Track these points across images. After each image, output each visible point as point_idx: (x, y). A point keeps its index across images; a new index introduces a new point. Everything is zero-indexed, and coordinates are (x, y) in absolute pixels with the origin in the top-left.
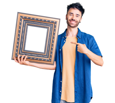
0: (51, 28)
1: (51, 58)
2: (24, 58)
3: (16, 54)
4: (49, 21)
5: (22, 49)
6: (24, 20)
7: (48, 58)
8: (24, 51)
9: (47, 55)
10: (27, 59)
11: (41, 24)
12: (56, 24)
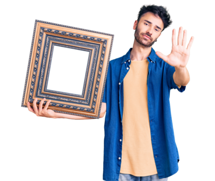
0: (97, 51)
1: (93, 107)
2: (44, 105)
3: (30, 96)
4: (94, 38)
5: (41, 87)
6: (47, 35)
7: (89, 105)
8: (44, 91)
9: (87, 101)
10: (49, 106)
11: (78, 44)
12: (106, 44)
